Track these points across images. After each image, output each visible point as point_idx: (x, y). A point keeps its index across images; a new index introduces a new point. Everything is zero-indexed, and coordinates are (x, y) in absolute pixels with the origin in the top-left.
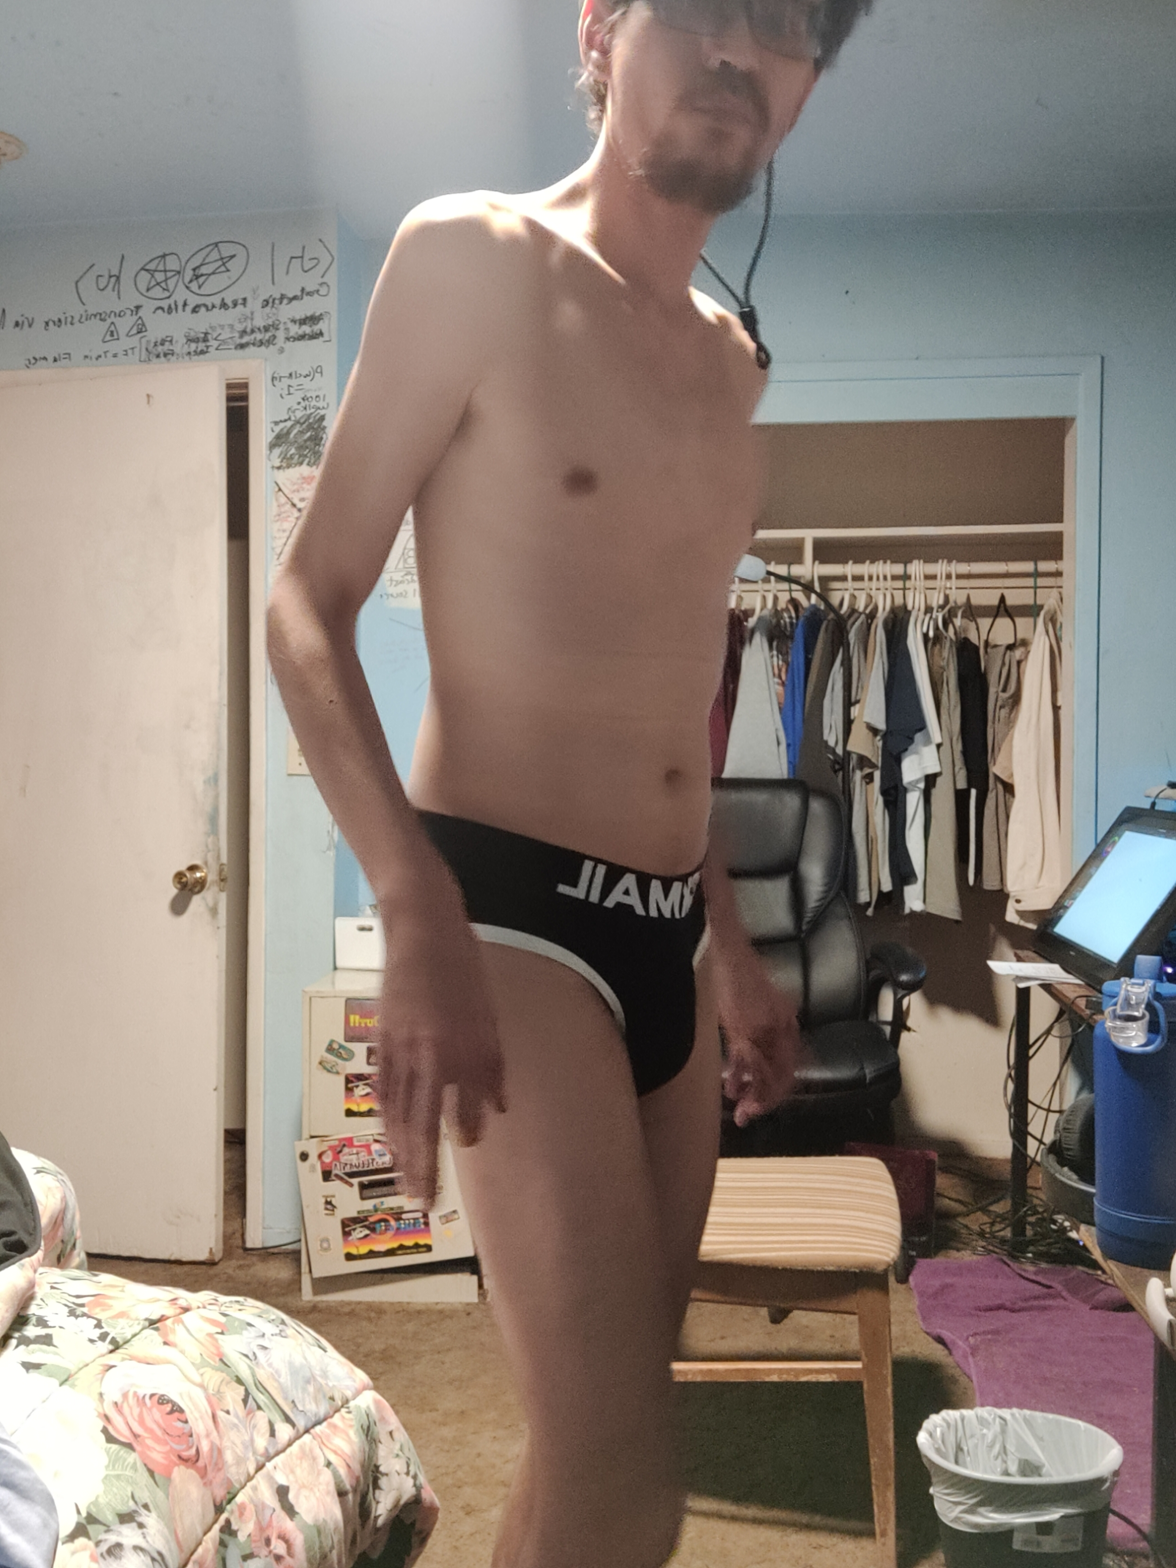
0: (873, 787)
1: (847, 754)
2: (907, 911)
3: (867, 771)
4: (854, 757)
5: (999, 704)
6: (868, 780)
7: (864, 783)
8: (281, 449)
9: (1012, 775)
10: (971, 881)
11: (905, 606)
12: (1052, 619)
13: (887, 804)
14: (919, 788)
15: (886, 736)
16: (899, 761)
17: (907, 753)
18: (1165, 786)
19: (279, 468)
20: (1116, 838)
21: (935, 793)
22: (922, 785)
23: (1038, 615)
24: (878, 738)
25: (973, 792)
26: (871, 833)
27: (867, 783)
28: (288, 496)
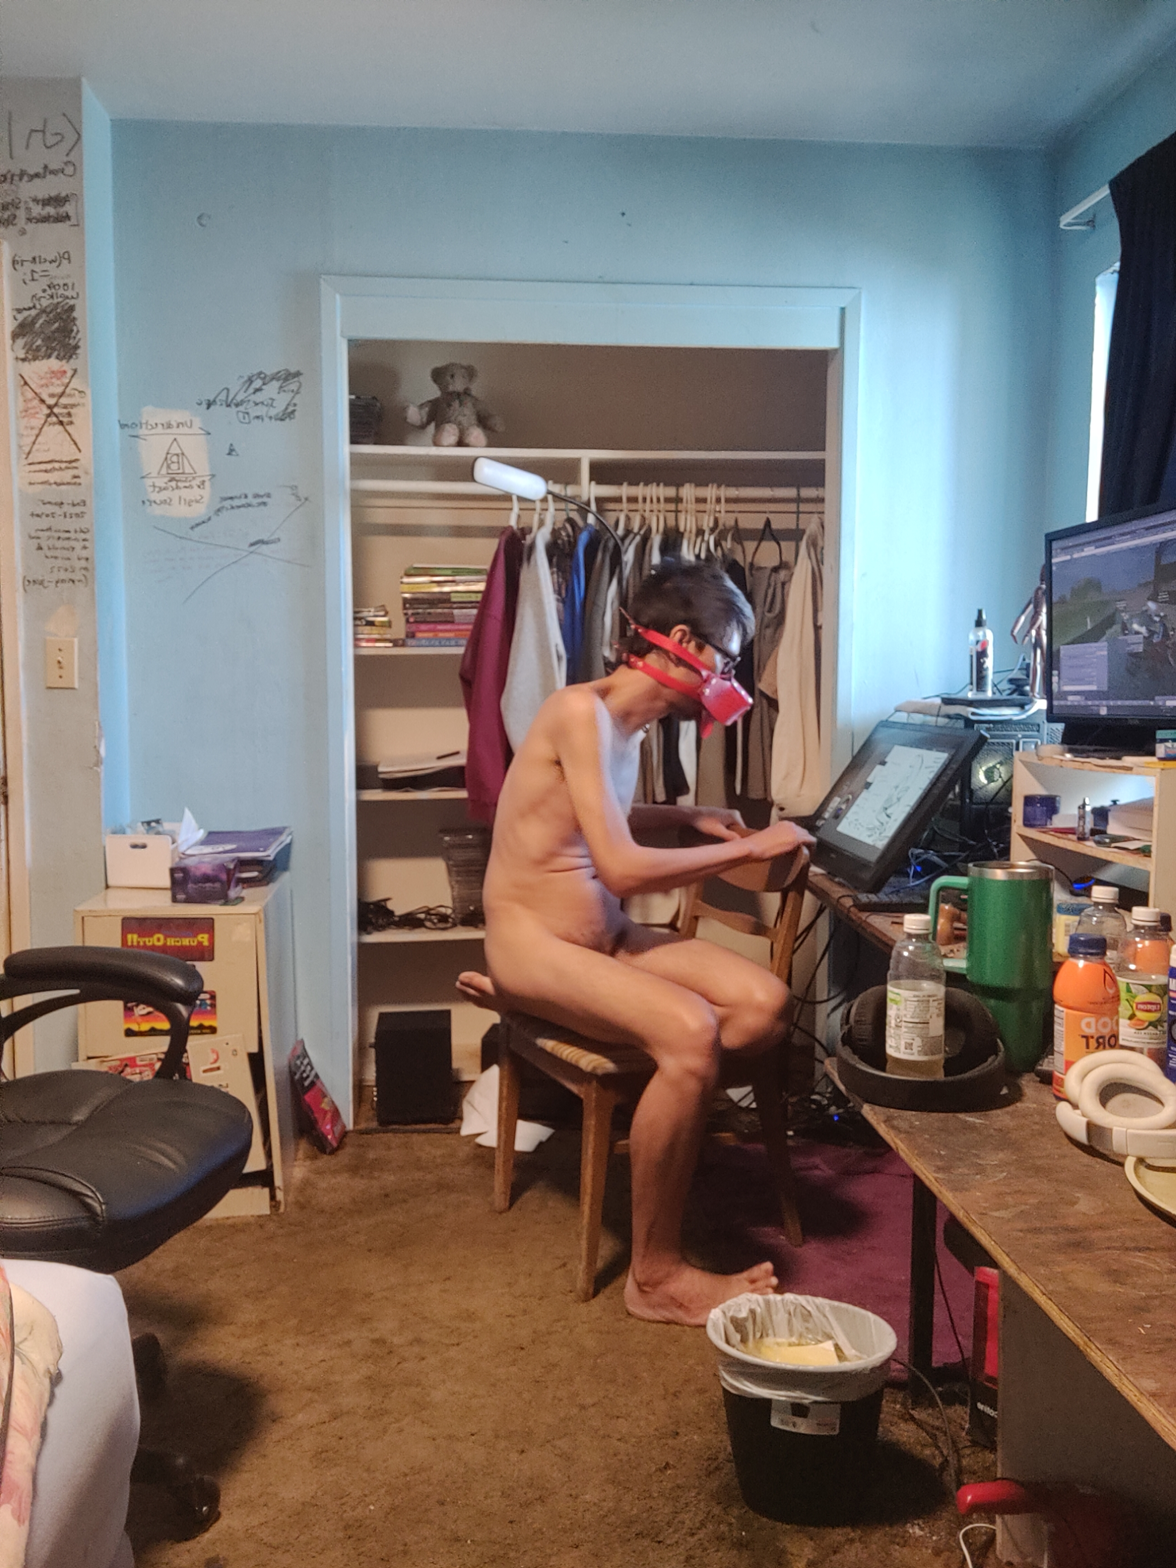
8: (25, 340)
9: (776, 691)
10: (738, 790)
11: (677, 528)
12: (813, 544)
19: (24, 360)
23: (801, 538)
28: (37, 391)
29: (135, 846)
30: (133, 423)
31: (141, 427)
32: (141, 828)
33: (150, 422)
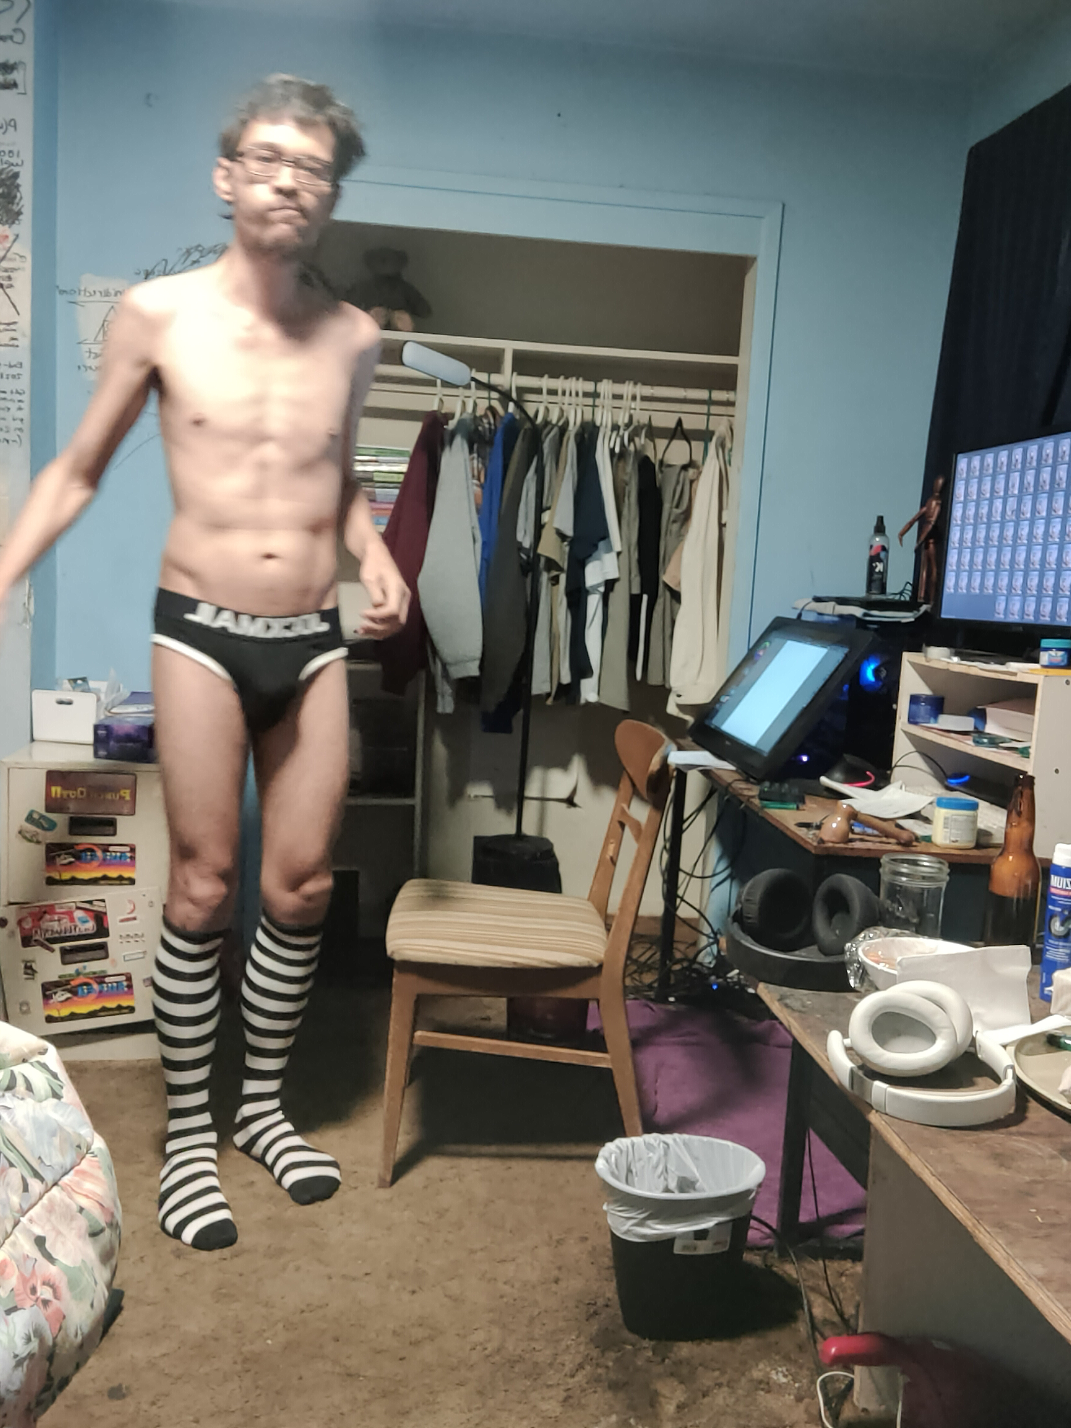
0: (558, 590)
1: (538, 556)
2: (583, 701)
3: (554, 573)
4: (543, 560)
5: (672, 519)
6: (554, 582)
7: (550, 585)
9: (679, 584)
10: (639, 676)
11: (593, 422)
12: (722, 445)
13: (570, 605)
14: (598, 591)
15: (573, 542)
16: (583, 566)
17: (590, 559)
18: (810, 600)
20: (767, 644)
21: (613, 597)
22: (602, 589)
23: (711, 440)
24: (566, 543)
25: (645, 597)
26: (554, 630)
27: (553, 585)
29: (61, 702)
30: (72, 290)
31: (79, 294)
32: (67, 685)
33: (88, 290)
